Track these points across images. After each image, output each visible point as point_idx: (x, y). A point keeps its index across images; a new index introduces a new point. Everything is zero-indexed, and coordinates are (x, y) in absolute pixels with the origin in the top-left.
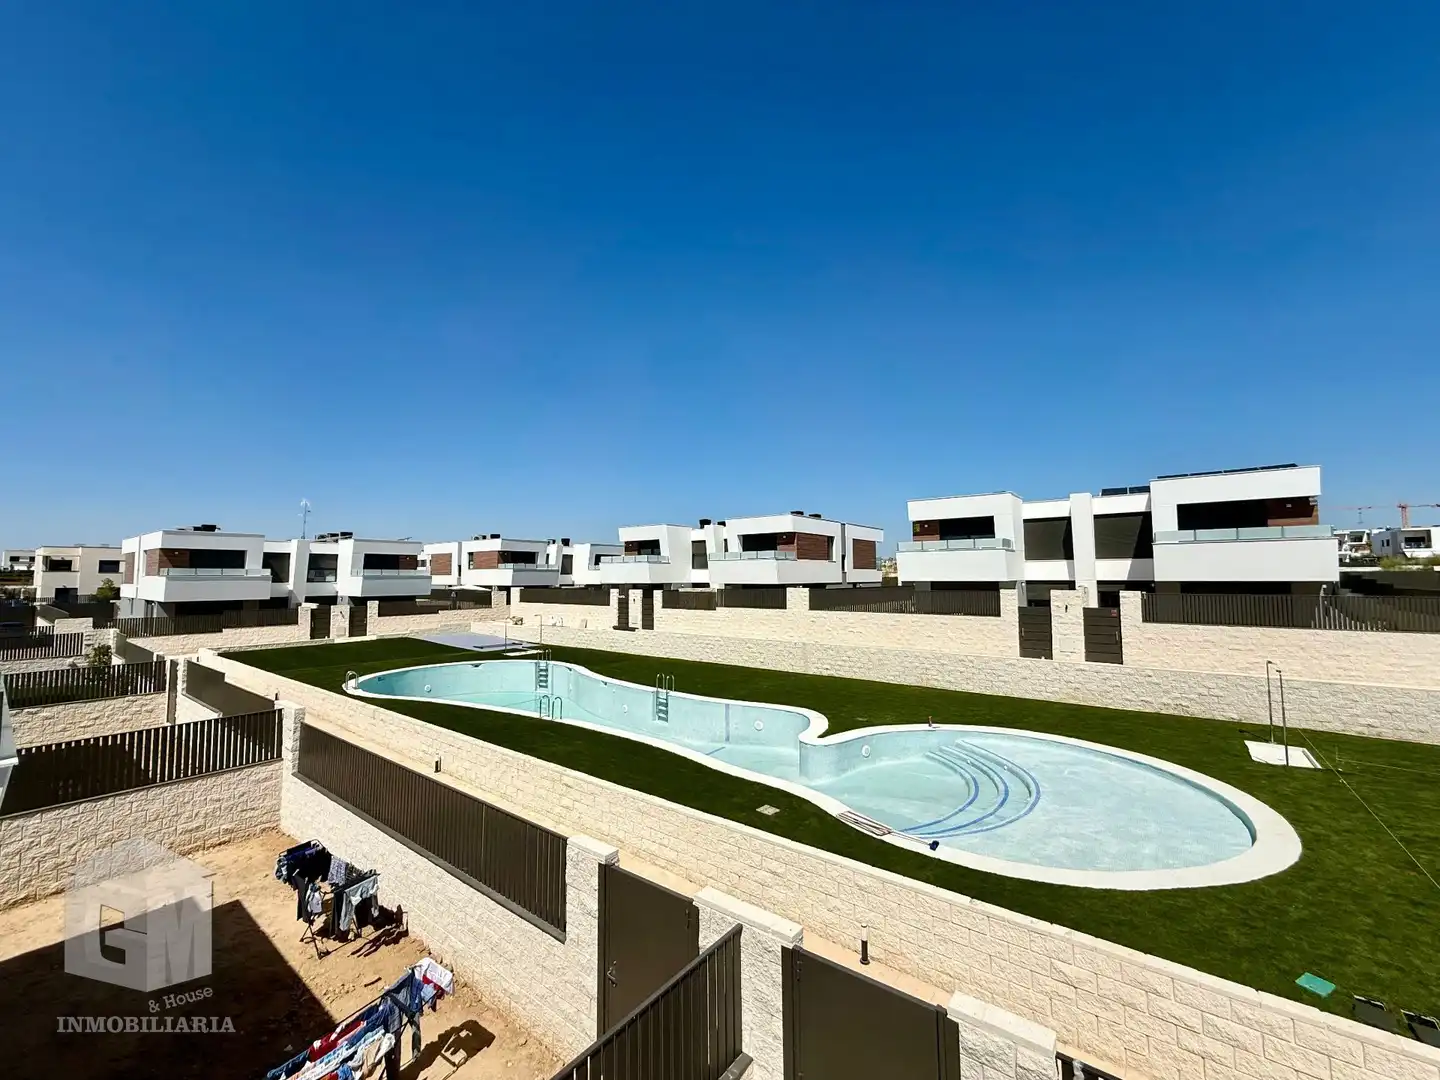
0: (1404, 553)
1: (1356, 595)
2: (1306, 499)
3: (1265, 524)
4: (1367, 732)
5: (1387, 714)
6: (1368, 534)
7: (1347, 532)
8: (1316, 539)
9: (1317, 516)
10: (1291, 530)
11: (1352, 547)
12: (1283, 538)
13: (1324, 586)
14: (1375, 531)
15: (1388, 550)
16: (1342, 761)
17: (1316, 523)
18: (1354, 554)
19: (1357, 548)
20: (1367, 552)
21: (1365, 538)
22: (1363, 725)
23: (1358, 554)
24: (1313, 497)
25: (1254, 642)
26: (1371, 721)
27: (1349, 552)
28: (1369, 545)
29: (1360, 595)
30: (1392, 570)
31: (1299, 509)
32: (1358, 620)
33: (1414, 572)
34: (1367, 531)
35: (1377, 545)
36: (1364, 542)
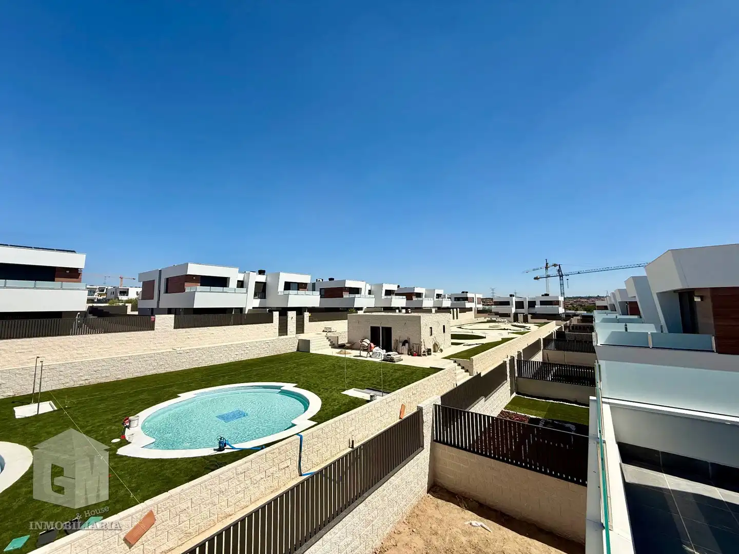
0: (118, 298)
1: (94, 317)
2: (77, 269)
3: (54, 280)
4: (83, 383)
5: (95, 372)
6: (107, 289)
7: (98, 287)
8: (78, 289)
9: (81, 278)
10: (66, 284)
11: (99, 294)
12: (62, 288)
13: (79, 313)
14: (109, 288)
15: (113, 296)
16: (68, 402)
17: (80, 282)
18: (99, 298)
19: (101, 295)
20: (105, 297)
21: (105, 290)
22: (83, 380)
23: (101, 298)
24: (81, 269)
25: (33, 346)
26: (86, 377)
27: (97, 297)
28: (106, 293)
29: (96, 317)
30: (112, 305)
31: (72, 274)
32: (94, 329)
33: (120, 306)
34: (106, 287)
35: (109, 293)
36: (104, 292)
